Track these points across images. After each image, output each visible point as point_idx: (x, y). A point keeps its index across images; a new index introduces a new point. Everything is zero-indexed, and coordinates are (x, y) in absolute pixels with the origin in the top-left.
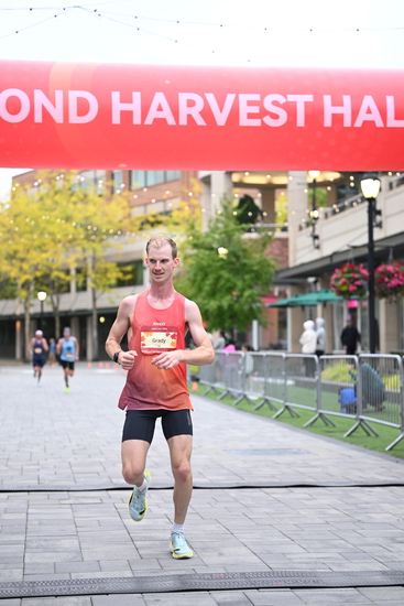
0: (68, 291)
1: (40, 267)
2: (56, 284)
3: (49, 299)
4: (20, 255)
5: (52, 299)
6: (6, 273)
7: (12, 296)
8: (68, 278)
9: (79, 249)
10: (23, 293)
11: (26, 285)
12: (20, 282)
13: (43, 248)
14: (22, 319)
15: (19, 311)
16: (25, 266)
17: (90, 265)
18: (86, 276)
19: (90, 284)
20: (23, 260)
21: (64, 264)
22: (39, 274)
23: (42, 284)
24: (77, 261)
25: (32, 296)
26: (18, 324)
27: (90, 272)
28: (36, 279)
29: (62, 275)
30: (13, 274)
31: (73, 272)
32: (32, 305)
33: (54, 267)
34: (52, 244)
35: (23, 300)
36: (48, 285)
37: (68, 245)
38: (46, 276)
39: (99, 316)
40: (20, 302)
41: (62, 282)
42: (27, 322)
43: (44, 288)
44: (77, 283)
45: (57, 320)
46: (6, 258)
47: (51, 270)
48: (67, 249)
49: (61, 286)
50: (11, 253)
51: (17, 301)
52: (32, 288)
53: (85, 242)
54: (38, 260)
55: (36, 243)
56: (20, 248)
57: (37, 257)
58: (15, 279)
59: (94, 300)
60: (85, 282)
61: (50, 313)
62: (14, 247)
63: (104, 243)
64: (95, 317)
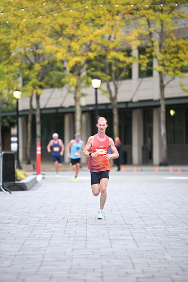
0: (130, 77)
1: (93, 47)
2: (114, 68)
3: (105, 87)
4: (68, 31)
5: (108, 87)
6: (51, 54)
7: (60, 84)
8: (129, 60)
9: (143, 21)
10: (73, 80)
11: (75, 70)
12: (69, 66)
13: (98, 21)
14: (71, 112)
15: (69, 102)
16: (75, 45)
17: (156, 43)
18: (151, 57)
19: (156, 67)
20: (71, 37)
21: (124, 42)
22: (92, 55)
23: (96, 68)
24: (140, 37)
25: (83, 84)
26: (67, 119)
27: (157, 51)
28: (88, 61)
29: (121, 56)
30: (59, 56)
31: (135, 53)
32: (83, 95)
33: (111, 46)
34: (108, 16)
35: (73, 89)
36: (103, 70)
37: (128, 17)
38: (102, 58)
39: (168, 108)
40: (70, 92)
41: (121, 66)
42: (78, 116)
43: (99, 73)
44: (140, 66)
45: (115, 112)
46: (51, 36)
47: (107, 49)
48: (127, 23)
49: (121, 70)
50: (57, 28)
51: (65, 90)
52: (84, 74)
53: (151, 11)
54: (91, 37)
55: (88, 15)
56: (68, 21)
57: (89, 34)
58: (63, 62)
59: (162, 87)
60: (150, 64)
61: (106, 105)
62: (61, 21)
63: (175, 13)
64: (163, 109)
